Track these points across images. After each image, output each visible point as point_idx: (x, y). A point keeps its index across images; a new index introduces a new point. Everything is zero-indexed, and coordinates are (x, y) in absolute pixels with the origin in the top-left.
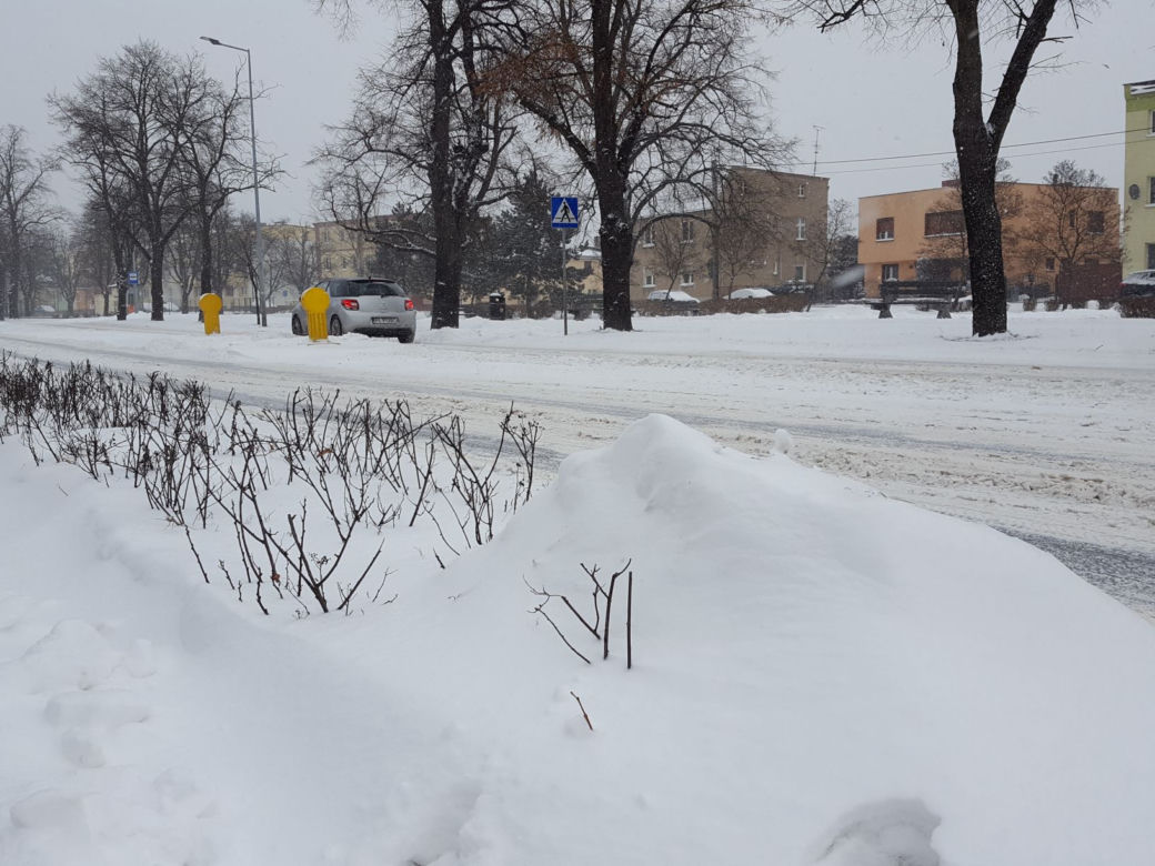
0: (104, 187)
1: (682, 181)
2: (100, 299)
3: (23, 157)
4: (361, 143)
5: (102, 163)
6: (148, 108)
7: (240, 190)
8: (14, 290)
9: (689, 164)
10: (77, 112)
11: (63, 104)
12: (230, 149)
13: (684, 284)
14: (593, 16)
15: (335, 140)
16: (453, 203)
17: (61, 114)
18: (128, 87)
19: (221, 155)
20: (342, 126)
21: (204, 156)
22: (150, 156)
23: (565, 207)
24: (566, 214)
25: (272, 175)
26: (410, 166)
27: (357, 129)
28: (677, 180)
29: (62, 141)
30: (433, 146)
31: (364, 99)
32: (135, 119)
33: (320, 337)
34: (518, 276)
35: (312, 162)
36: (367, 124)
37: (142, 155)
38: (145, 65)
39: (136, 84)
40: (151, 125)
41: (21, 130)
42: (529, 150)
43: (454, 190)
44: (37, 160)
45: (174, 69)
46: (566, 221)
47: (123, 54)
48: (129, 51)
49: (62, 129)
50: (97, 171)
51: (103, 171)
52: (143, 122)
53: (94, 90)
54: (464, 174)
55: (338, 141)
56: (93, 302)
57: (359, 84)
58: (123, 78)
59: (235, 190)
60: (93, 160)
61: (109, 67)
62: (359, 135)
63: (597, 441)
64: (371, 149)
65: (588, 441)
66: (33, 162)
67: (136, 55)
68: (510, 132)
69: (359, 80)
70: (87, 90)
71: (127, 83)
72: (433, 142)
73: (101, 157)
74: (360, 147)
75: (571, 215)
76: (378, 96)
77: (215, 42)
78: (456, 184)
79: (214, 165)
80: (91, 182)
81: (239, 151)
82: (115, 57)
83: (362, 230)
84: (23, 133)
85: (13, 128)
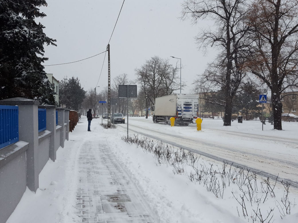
0: (145, 88)
1: (293, 85)
2: (140, 112)
3: (126, 81)
4: (206, 79)
5: (145, 83)
6: (156, 71)
7: (176, 90)
8: (123, 110)
9: (296, 81)
10: (141, 72)
11: (138, 71)
12: (174, 80)
13: (293, 111)
14: (272, 51)
15: (199, 78)
16: (231, 95)
17: (137, 73)
18: (152, 67)
19: (172, 82)
20: (201, 75)
21: (168, 82)
22: (156, 82)
23: (263, 97)
24: (263, 99)
25: (183, 86)
26: (217, 83)
27: (205, 75)
28: (292, 85)
29: (136, 78)
30: (226, 81)
31: (208, 69)
32: (153, 74)
33: (199, 130)
34: (244, 109)
35: (193, 83)
36: (207, 74)
37: (154, 81)
38: (156, 61)
39: (154, 66)
40: (156, 75)
41: (126, 75)
42: (250, 79)
43: (231, 91)
44: (129, 81)
45: (162, 62)
46: (263, 101)
47: (151, 59)
48: (152, 58)
49: (138, 76)
50: (144, 85)
51: (145, 85)
52: (154, 74)
53: (145, 67)
54: (234, 87)
55: (200, 78)
56: (138, 113)
57: (207, 66)
58: (151, 64)
59: (175, 90)
60: (143, 82)
61: (148, 62)
62: (205, 77)
63: (288, 174)
64: (208, 80)
65: (285, 174)
66: (129, 82)
67: (154, 59)
68: (244, 74)
69: (207, 65)
70: (143, 68)
71: (152, 66)
72: (226, 80)
73: (144, 82)
74: (205, 80)
75: (265, 99)
76: (212, 69)
77: (173, 57)
78: (231, 90)
79: (170, 84)
80: (142, 87)
81: (177, 81)
82: (149, 60)
83: (204, 99)
84: (127, 75)
85: (125, 74)
